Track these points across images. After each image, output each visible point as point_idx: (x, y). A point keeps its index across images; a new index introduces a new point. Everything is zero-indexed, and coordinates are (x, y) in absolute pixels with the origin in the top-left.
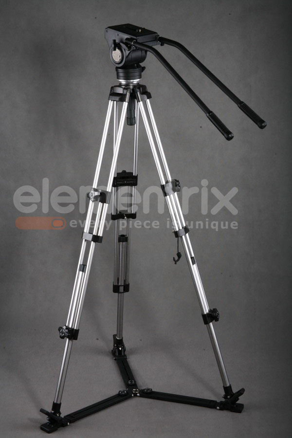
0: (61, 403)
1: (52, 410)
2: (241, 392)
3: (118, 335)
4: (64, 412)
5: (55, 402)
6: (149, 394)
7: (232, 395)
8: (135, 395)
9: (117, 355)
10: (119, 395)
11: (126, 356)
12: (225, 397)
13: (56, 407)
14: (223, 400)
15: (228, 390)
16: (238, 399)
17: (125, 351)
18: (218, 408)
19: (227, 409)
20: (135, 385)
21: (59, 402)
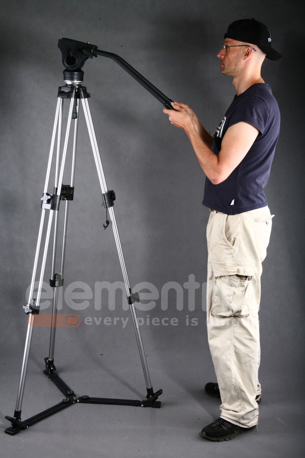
0: (21, 411)
1: (15, 416)
2: (160, 392)
3: (50, 358)
4: (24, 418)
5: (16, 410)
6: (86, 400)
7: (153, 395)
8: (76, 402)
9: (50, 373)
10: (63, 403)
11: (56, 374)
12: (148, 397)
13: (18, 414)
14: (146, 399)
15: (150, 391)
16: (157, 398)
17: (55, 370)
18: (142, 405)
19: (149, 406)
20: (73, 394)
21: (19, 410)
